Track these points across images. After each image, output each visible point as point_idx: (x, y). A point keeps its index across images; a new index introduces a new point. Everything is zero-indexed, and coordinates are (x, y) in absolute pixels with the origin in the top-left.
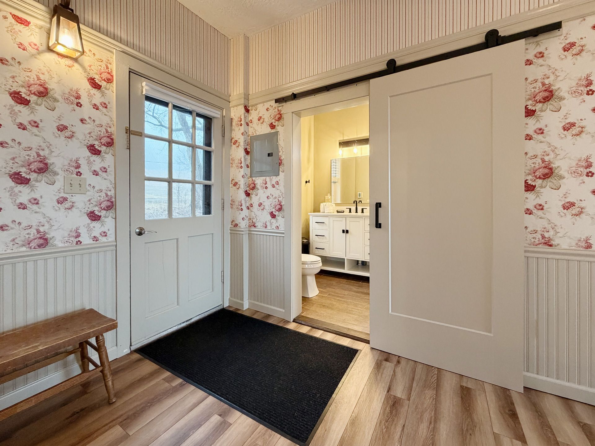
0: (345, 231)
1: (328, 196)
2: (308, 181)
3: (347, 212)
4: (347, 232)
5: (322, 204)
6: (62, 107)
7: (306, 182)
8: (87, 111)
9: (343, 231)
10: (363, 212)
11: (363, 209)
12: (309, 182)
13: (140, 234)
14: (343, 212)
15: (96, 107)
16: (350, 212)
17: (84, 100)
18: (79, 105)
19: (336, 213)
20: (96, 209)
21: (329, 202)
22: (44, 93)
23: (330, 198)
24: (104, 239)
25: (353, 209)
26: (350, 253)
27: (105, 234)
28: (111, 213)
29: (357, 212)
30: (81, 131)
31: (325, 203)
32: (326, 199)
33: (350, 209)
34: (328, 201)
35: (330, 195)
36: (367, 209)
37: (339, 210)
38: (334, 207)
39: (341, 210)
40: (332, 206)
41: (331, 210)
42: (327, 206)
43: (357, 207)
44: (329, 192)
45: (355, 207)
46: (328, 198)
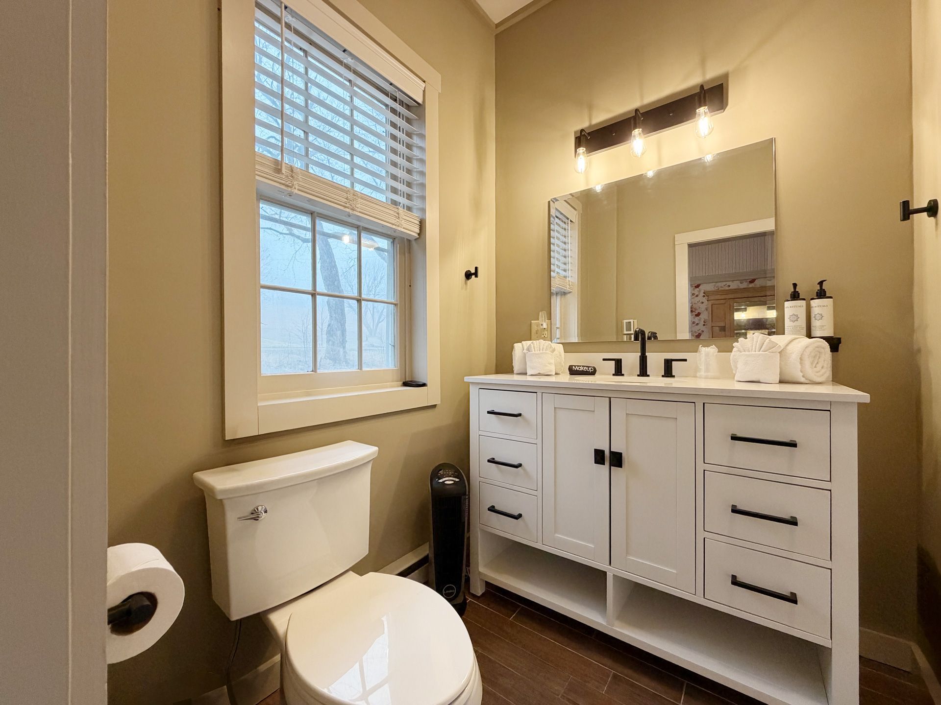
0: (607, 453)
1: (540, 322)
2: (473, 271)
3: (605, 378)
4: (617, 460)
5: (517, 346)
7: (468, 275)
9: (599, 457)
10: (668, 372)
11: (668, 364)
12: (476, 274)
14: (593, 373)
16: (618, 372)
19: (566, 378)
21: (545, 339)
23: (545, 326)
25: (631, 359)
26: (627, 553)
29: (643, 372)
31: (529, 342)
32: (534, 328)
33: (618, 363)
34: (540, 336)
35: (547, 321)
36: (685, 360)
37: (578, 366)
38: (560, 355)
39: (584, 366)
40: (555, 352)
41: (549, 365)
42: (536, 352)
43: (647, 354)
44: (545, 312)
45: (640, 354)
46: (541, 327)
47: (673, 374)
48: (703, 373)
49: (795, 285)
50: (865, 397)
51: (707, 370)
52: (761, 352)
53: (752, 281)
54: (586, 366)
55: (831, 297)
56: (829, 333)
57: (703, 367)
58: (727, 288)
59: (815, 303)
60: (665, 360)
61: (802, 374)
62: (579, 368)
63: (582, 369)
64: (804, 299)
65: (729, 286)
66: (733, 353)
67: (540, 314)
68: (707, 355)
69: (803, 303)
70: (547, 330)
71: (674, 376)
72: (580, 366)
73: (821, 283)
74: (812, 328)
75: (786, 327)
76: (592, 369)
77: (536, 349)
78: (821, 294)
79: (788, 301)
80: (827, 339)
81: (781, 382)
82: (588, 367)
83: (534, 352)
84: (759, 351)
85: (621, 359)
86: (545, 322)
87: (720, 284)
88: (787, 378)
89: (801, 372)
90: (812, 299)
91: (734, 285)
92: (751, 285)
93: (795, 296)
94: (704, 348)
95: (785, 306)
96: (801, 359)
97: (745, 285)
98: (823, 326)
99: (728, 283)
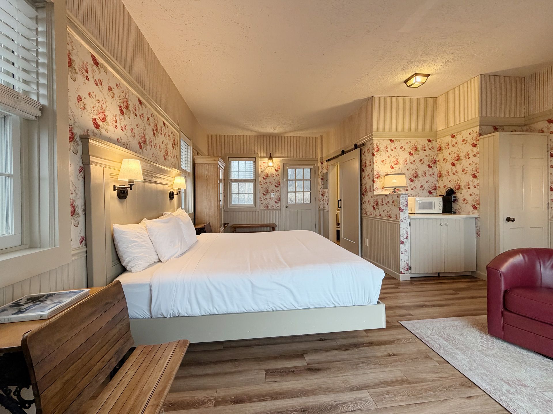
6: (270, 178)
8: (275, 177)
13: (286, 207)
15: (277, 176)
17: (274, 175)
18: (273, 176)
20: (277, 200)
22: (268, 176)
24: (278, 208)
27: (278, 207)
28: (279, 202)
30: (274, 182)
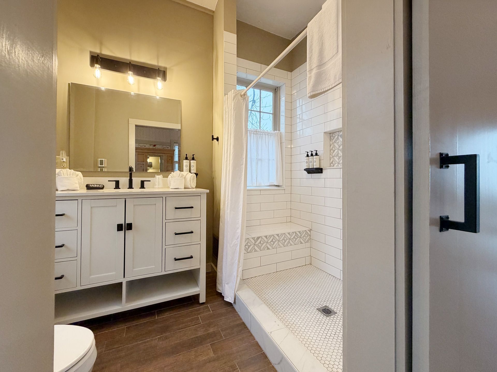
0: (124, 225)
1: (61, 157)
3: (110, 189)
4: (129, 227)
9: (120, 227)
10: (142, 186)
11: (142, 182)
14: (102, 188)
16: (117, 186)
19: (84, 191)
21: (66, 168)
23: (65, 160)
25: (124, 181)
29: (131, 187)
33: (117, 183)
34: (62, 166)
35: (66, 157)
36: (150, 181)
37: (93, 185)
38: (81, 178)
39: (97, 185)
40: (78, 177)
41: (75, 184)
42: (65, 176)
43: (132, 178)
44: (64, 151)
45: (129, 178)
46: (62, 161)
47: (144, 187)
48: (157, 186)
49: (186, 155)
50: (208, 191)
51: (158, 185)
52: (179, 178)
53: (155, 146)
54: (98, 185)
55: (196, 160)
56: (195, 172)
57: (157, 184)
58: (144, 147)
59: (192, 161)
60: (141, 181)
61: (190, 185)
62: (94, 186)
63: (96, 186)
64: (189, 160)
65: (145, 146)
66: (168, 178)
67: (61, 152)
68: (158, 178)
69: (189, 161)
70: (66, 163)
71: (145, 188)
72: (95, 184)
73: (193, 155)
74: (191, 170)
75: (184, 169)
76: (102, 186)
77: (65, 174)
78: (193, 159)
79: (184, 160)
80: (195, 173)
81: (185, 188)
82: (100, 185)
83: (63, 176)
84: (179, 177)
85: (119, 181)
86: (65, 157)
87: (142, 145)
88: (186, 187)
89: (190, 184)
90: (191, 160)
91: (147, 146)
92: (154, 147)
93: (186, 159)
94: (158, 176)
95: (184, 162)
96: (190, 180)
97: (151, 147)
98: (194, 169)
99: (145, 145)
